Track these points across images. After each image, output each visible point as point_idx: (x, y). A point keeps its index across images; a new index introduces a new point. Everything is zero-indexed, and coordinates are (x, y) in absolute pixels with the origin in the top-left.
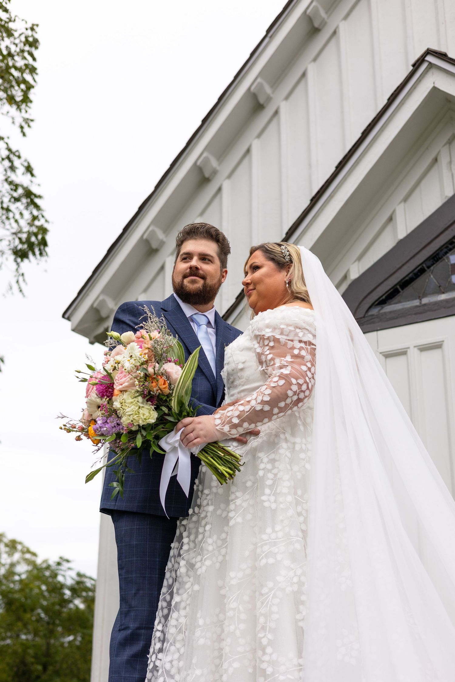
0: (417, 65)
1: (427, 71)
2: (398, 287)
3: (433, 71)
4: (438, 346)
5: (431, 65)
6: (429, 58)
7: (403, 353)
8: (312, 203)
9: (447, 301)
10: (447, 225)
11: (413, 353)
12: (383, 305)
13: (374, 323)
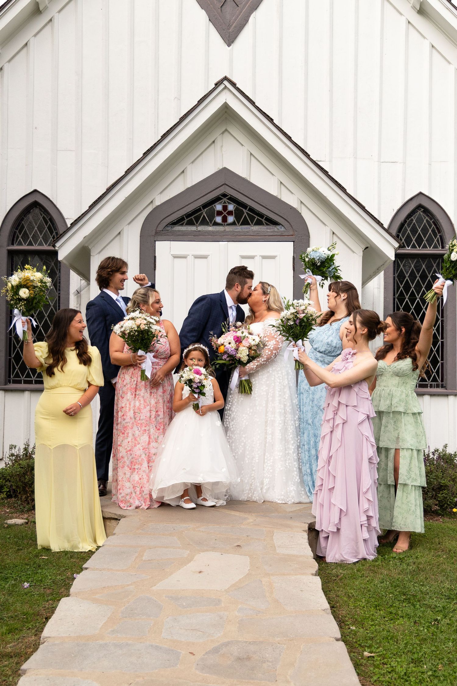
0: (217, 85)
1: (223, 90)
2: (185, 217)
3: (226, 91)
4: (205, 257)
5: (226, 87)
6: (226, 83)
7: (185, 257)
8: (144, 156)
9: (213, 232)
10: (217, 187)
11: (190, 258)
12: (174, 226)
13: (168, 235)
